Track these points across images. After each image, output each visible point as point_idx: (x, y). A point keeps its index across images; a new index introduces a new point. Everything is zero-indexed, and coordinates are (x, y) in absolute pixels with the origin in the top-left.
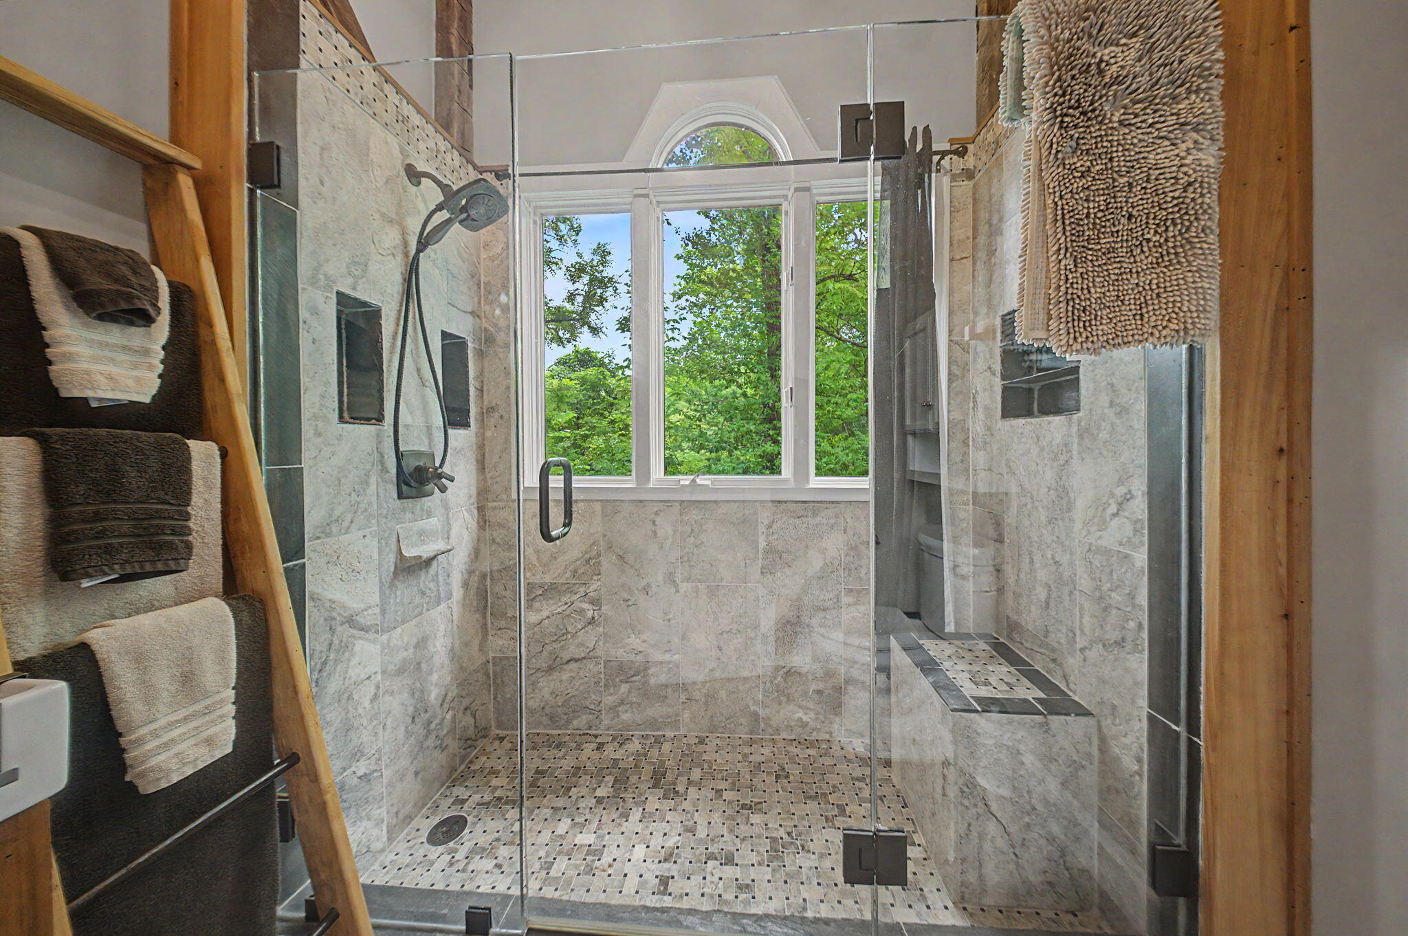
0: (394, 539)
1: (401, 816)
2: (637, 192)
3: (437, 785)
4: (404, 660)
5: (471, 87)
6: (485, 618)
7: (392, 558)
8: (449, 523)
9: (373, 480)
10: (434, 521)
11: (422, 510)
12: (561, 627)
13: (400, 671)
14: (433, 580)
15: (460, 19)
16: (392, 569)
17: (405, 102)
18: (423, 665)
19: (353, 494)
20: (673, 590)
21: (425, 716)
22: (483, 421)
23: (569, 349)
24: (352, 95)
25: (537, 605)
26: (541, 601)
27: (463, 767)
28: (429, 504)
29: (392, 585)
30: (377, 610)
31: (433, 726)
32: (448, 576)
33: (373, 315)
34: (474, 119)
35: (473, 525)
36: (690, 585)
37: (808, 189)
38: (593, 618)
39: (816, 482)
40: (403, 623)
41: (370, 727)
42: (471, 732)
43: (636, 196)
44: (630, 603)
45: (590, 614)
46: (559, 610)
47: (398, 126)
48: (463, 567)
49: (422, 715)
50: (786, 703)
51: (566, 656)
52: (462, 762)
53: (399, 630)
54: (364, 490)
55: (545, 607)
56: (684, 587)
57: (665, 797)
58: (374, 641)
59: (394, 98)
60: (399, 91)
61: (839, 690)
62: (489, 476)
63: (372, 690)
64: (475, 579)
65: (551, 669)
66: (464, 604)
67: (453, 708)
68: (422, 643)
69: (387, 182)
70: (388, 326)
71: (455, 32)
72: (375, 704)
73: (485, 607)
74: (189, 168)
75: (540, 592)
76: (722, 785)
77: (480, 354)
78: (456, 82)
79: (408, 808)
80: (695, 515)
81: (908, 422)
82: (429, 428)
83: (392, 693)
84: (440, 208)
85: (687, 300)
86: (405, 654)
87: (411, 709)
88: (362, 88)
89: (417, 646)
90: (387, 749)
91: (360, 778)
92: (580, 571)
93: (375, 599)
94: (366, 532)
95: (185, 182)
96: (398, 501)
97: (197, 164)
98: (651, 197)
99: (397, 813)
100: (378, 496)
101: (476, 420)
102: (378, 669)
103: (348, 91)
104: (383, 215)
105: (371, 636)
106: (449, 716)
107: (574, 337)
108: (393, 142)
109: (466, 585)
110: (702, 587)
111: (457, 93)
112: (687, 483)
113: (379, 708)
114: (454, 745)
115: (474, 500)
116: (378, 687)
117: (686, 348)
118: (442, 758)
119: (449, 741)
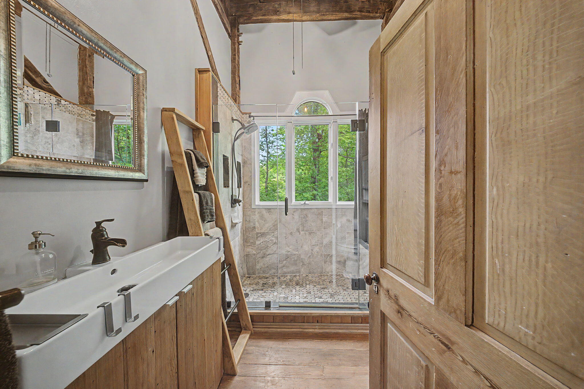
0: (231, 218)
2: (288, 121)
5: (240, 89)
6: (244, 243)
10: (236, 214)
11: (235, 211)
12: (266, 245)
14: (236, 230)
16: (231, 226)
17: (232, 101)
20: (299, 234)
25: (259, 239)
26: (260, 238)
28: (236, 209)
29: (231, 230)
33: (228, 159)
36: (303, 232)
37: (336, 122)
38: (275, 242)
39: (339, 203)
42: (242, 274)
43: (288, 122)
44: (286, 238)
45: (275, 241)
46: (266, 240)
47: (230, 108)
48: (241, 227)
50: (331, 265)
51: (268, 253)
54: (227, 205)
56: (302, 233)
57: (301, 287)
60: (231, 98)
61: (345, 261)
62: (245, 201)
65: (263, 257)
66: (241, 238)
67: (239, 267)
68: (235, 247)
69: (229, 124)
70: (230, 162)
73: (244, 239)
74: (203, 130)
75: (260, 235)
76: (315, 284)
77: (243, 166)
78: (237, 89)
80: (305, 212)
81: (363, 185)
84: (240, 129)
92: (272, 229)
95: (202, 133)
96: (231, 208)
97: (204, 128)
98: (292, 122)
101: (243, 185)
104: (229, 132)
108: (230, 112)
110: (307, 232)
111: (238, 92)
112: (303, 203)
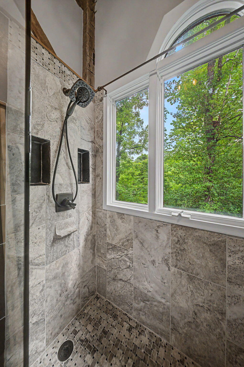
0: (54, 228)
1: (53, 334)
2: (151, 73)
3: (71, 317)
4: (57, 274)
5: (94, 64)
6: (94, 251)
7: (52, 235)
8: (79, 218)
9: (44, 206)
10: (72, 219)
11: (67, 215)
12: (118, 264)
13: (55, 278)
14: (71, 240)
15: (90, 41)
16: (52, 239)
17: (63, 66)
18: (66, 274)
19: (34, 213)
20: (167, 268)
21: (66, 293)
22: (95, 180)
23: (140, 155)
24: (38, 61)
25: (110, 251)
27: (82, 309)
28: (71, 212)
29: (52, 245)
30: (45, 256)
31: (69, 296)
32: (78, 238)
33: (46, 144)
34: (95, 76)
35: (90, 218)
36: (176, 269)
38: (130, 266)
40: (57, 259)
41: (39, 303)
42: (87, 294)
43: (151, 75)
44: (145, 266)
45: (128, 264)
46: (117, 257)
47: (60, 75)
48: (85, 234)
49: (65, 293)
51: (119, 277)
52: (82, 307)
53: (55, 262)
54: (40, 210)
55: (113, 254)
56: (173, 269)
58: (43, 269)
59: (58, 64)
60: (60, 62)
62: (97, 199)
63: (41, 288)
64: (90, 237)
65: (114, 280)
66: (85, 246)
67: (79, 287)
68: (66, 265)
69: (54, 94)
70: (53, 148)
71: (88, 46)
72: (42, 293)
73: (94, 247)
75: (111, 247)
77: (95, 156)
78: (88, 62)
79: (57, 330)
80: (180, 232)
82: (71, 184)
83: (51, 287)
85: (174, 137)
86: (57, 271)
87: (59, 292)
88: (43, 59)
89: (63, 267)
90: (47, 310)
91: (34, 324)
92: (125, 244)
93: (44, 251)
94: (40, 227)
96: (56, 213)
98: (158, 73)
99: (51, 334)
100: (46, 212)
101: (92, 180)
102: (44, 279)
103: (36, 60)
104: (52, 106)
105: (41, 267)
106: (77, 290)
107: (141, 151)
108: (58, 80)
109: (86, 240)
110: (184, 273)
111: (88, 66)
113: (44, 295)
114: (78, 301)
115: (91, 208)
116: (44, 286)
117: (174, 151)
118: (74, 307)
119: (77, 300)
